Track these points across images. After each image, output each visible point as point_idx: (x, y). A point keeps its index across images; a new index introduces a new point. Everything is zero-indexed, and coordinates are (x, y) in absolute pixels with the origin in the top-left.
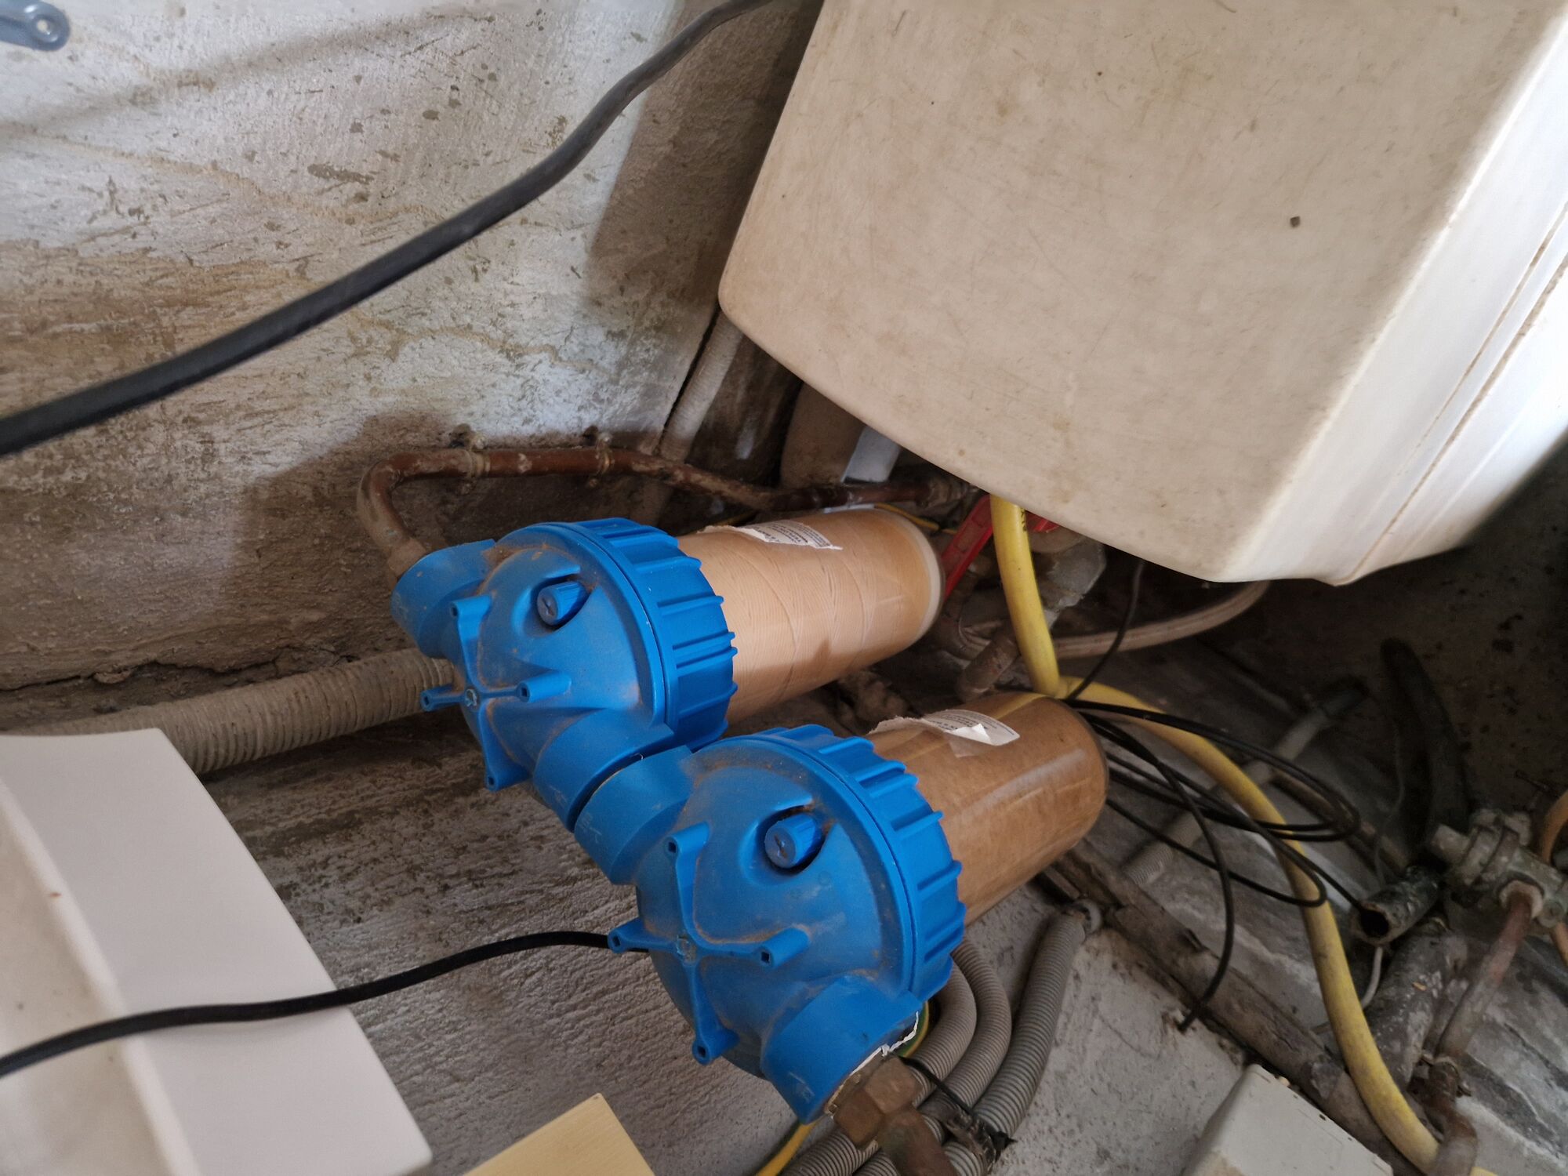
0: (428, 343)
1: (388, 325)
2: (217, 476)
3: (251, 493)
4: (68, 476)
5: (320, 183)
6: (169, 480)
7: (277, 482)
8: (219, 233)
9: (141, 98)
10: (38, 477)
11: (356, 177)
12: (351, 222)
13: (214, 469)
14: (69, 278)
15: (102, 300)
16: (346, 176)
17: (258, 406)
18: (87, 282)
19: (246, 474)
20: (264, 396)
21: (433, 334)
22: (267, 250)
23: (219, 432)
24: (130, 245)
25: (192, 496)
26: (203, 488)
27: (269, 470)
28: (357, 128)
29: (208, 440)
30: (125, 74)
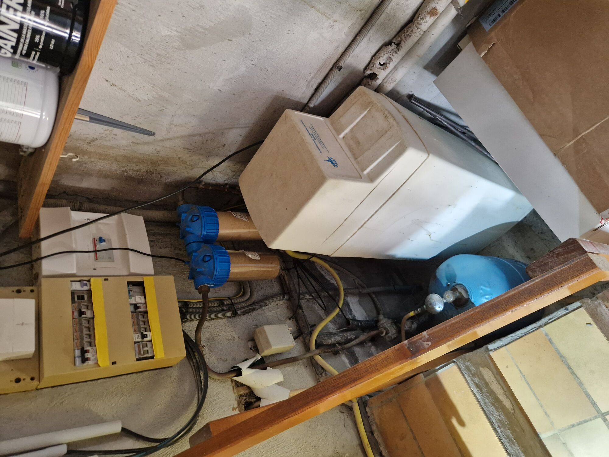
0: (198, 169)
1: (192, 166)
2: (161, 181)
3: (166, 183)
4: (142, 177)
5: (184, 150)
6: (155, 180)
7: (170, 183)
8: (169, 154)
9: (162, 141)
10: (138, 177)
11: (190, 149)
12: (188, 154)
13: (161, 179)
14: (148, 157)
15: (152, 160)
16: (188, 149)
17: (169, 173)
18: (150, 158)
19: (165, 181)
20: (170, 172)
21: (199, 168)
22: (175, 156)
23: (163, 175)
24: (156, 154)
25: (157, 182)
26: (159, 182)
27: (169, 181)
28: (191, 144)
29: (161, 176)
30: (161, 138)
